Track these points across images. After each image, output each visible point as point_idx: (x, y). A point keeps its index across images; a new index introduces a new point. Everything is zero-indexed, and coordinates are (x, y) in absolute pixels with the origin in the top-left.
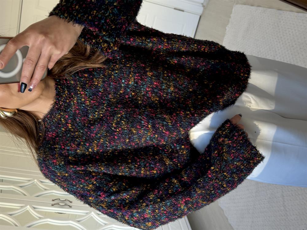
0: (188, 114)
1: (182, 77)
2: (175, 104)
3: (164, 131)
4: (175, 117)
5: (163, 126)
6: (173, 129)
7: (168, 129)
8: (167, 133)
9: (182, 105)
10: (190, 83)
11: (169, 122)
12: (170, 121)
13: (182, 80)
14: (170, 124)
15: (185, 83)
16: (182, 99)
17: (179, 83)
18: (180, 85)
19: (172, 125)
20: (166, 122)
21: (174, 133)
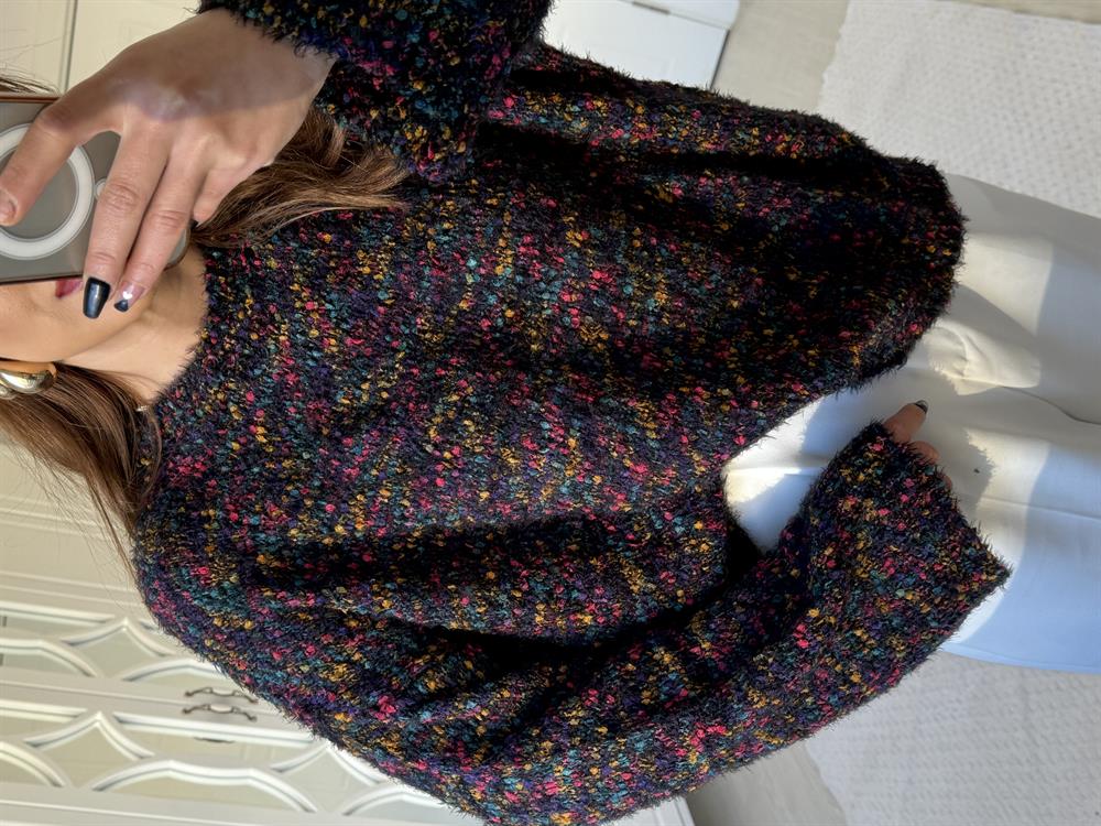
0: (723, 399)
1: (701, 252)
2: (671, 358)
3: (628, 463)
4: (673, 408)
5: (624, 442)
6: (663, 454)
7: (643, 455)
8: (640, 469)
9: (701, 362)
10: (733, 277)
11: (647, 428)
12: (652, 425)
13: (701, 263)
14: (654, 436)
15: (714, 277)
16: (702, 340)
17: (689, 274)
18: (693, 285)
19: (660, 441)
20: (638, 428)
21: (664, 469)
